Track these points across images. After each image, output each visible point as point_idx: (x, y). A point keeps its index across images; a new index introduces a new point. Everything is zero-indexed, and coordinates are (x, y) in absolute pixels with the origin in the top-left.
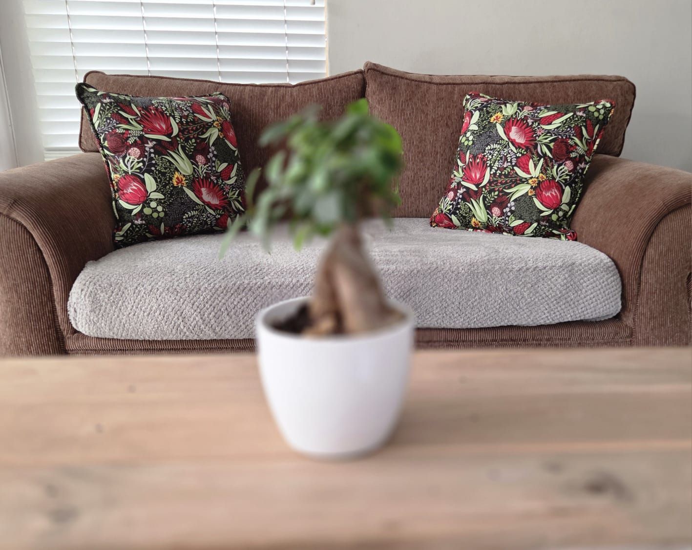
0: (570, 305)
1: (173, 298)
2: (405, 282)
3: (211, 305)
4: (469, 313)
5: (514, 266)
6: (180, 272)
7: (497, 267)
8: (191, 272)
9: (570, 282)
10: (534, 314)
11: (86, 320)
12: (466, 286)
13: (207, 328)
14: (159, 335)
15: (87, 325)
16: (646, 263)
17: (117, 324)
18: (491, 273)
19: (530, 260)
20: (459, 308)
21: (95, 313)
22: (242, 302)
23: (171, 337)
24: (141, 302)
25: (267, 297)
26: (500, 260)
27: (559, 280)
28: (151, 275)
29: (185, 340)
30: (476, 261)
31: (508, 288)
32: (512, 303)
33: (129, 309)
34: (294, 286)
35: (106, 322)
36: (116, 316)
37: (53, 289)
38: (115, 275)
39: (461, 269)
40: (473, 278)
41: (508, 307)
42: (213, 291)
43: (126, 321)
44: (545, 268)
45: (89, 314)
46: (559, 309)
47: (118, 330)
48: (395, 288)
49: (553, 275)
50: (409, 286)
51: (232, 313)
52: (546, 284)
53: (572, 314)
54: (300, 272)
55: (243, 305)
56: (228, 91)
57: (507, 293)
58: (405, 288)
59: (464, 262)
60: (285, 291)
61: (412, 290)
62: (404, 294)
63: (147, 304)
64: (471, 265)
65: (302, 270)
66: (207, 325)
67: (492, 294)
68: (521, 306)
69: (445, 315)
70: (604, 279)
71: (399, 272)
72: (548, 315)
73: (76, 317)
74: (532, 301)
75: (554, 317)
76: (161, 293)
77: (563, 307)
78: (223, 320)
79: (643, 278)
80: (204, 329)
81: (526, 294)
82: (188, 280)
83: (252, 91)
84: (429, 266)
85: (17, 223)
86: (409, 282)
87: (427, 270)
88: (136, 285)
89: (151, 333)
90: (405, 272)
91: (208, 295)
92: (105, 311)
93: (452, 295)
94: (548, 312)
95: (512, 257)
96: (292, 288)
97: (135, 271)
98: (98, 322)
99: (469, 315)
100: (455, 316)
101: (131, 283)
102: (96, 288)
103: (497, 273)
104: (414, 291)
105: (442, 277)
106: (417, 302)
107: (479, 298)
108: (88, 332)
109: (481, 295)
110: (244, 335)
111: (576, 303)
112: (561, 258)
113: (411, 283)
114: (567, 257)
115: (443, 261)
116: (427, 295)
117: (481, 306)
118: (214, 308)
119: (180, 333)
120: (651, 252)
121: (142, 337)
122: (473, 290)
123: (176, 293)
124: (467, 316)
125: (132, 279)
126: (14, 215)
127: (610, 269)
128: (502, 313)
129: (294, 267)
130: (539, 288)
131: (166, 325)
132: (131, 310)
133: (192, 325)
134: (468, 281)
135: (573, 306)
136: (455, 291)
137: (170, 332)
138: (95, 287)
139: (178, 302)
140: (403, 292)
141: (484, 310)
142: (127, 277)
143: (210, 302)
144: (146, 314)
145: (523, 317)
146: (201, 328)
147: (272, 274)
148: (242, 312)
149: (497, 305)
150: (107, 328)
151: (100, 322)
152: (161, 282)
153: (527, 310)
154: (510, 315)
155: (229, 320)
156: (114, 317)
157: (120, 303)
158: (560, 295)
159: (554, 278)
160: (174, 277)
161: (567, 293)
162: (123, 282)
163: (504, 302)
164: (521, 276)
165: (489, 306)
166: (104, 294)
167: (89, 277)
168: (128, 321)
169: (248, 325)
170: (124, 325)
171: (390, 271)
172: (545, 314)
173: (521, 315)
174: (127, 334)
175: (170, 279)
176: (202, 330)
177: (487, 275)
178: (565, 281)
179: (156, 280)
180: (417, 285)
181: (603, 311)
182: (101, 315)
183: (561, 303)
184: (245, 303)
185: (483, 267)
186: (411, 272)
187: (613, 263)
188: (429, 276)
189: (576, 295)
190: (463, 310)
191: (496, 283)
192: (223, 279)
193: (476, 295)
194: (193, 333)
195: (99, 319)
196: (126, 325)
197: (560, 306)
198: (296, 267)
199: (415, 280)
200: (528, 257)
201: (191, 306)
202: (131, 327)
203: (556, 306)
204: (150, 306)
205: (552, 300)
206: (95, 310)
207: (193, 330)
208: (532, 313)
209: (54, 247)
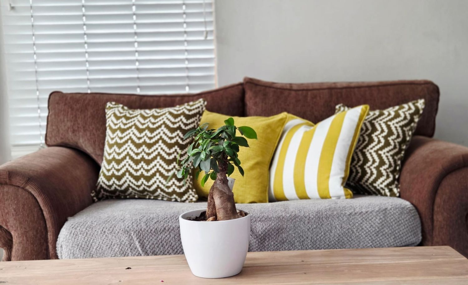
0: (386, 237)
3: (147, 241)
4: (318, 244)
5: (346, 212)
7: (335, 213)
9: (384, 221)
10: (362, 243)
11: (68, 253)
12: (315, 226)
15: (68, 256)
16: (436, 208)
18: (331, 217)
19: (357, 208)
20: (312, 241)
22: (167, 238)
26: (337, 208)
27: (377, 220)
30: (321, 209)
31: (342, 226)
32: (346, 236)
33: (97, 244)
36: (88, 249)
37: (48, 235)
39: (311, 215)
40: (320, 220)
41: (344, 239)
42: (149, 231)
44: (367, 212)
46: (378, 239)
49: (372, 217)
51: (160, 246)
52: (368, 223)
53: (388, 243)
55: (167, 240)
57: (342, 230)
59: (313, 210)
64: (317, 212)
67: (332, 231)
68: (353, 238)
69: (302, 246)
70: (407, 218)
72: (371, 244)
73: (62, 250)
74: (359, 234)
75: (376, 245)
77: (381, 238)
79: (435, 218)
81: (355, 230)
84: (290, 214)
85: (29, 192)
86: (278, 224)
87: (289, 217)
88: (102, 228)
90: (274, 218)
92: (81, 246)
93: (306, 232)
94: (371, 242)
95: (346, 206)
99: (318, 246)
100: (310, 247)
102: (77, 232)
103: (335, 217)
104: (281, 230)
105: (299, 220)
107: (324, 234)
109: (325, 232)
111: (390, 235)
112: (377, 205)
114: (382, 205)
115: (299, 210)
117: (326, 239)
118: (149, 242)
120: (438, 200)
122: (320, 229)
123: (126, 233)
124: (317, 247)
126: (28, 188)
127: (412, 212)
128: (340, 243)
130: (364, 226)
131: (119, 254)
132: (99, 244)
134: (316, 223)
135: (387, 237)
136: (308, 230)
138: (76, 230)
140: (274, 231)
141: (328, 242)
143: (147, 239)
145: (354, 246)
148: (167, 245)
149: (336, 238)
153: (357, 241)
154: (346, 245)
157: (92, 240)
158: (378, 230)
159: (373, 219)
161: (383, 228)
163: (341, 236)
164: (351, 218)
165: (331, 239)
166: (82, 235)
168: (95, 253)
170: (93, 255)
171: (264, 218)
172: (369, 243)
173: (353, 245)
177: (329, 218)
178: (381, 221)
180: (283, 226)
181: (408, 240)
183: (379, 235)
185: (326, 213)
186: (278, 218)
187: (414, 208)
188: (291, 220)
189: (389, 229)
190: (315, 243)
191: (335, 223)
192: (156, 223)
193: (322, 232)
197: (379, 238)
199: (281, 223)
200: (356, 206)
203: (376, 237)
205: (373, 233)
208: (360, 243)
209: (50, 207)
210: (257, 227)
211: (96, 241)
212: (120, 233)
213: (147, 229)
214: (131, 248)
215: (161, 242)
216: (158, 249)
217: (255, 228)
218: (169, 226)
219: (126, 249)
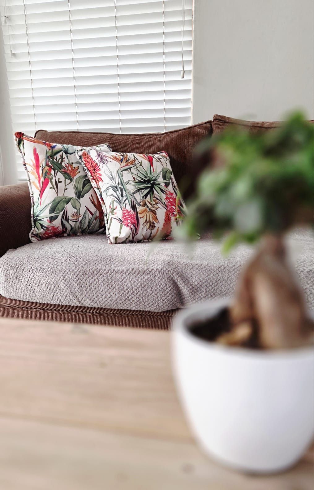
1: (53, 276)
2: (213, 275)
3: (76, 282)
6: (59, 258)
8: (66, 259)
11: (3, 287)
13: (74, 297)
14: (45, 300)
15: (3, 290)
17: (20, 291)
21: (7, 282)
22: (95, 282)
23: (52, 302)
24: (34, 277)
25: (112, 279)
28: (41, 259)
29: (61, 305)
33: (26, 281)
34: (130, 273)
35: (14, 289)
36: (19, 285)
38: (20, 259)
42: (78, 272)
43: (25, 289)
45: (4, 283)
47: (21, 294)
48: (205, 279)
50: (217, 278)
51: (88, 290)
54: (136, 263)
55: (96, 284)
56: (118, 139)
58: (214, 279)
60: (124, 276)
61: (219, 282)
62: (213, 284)
63: (37, 279)
65: (138, 261)
66: (73, 296)
71: (209, 267)
76: (46, 272)
78: (83, 294)
80: (72, 299)
82: (63, 264)
83: (134, 139)
84: (233, 264)
86: (217, 275)
87: (232, 267)
88: (31, 266)
89: (40, 298)
90: (214, 267)
91: (75, 275)
92: (12, 282)
96: (129, 274)
97: (32, 257)
98: (9, 289)
101: (28, 264)
104: (221, 282)
106: (223, 291)
108: (4, 295)
110: (97, 305)
113: (218, 276)
116: (231, 286)
118: (78, 284)
119: (58, 300)
121: (35, 300)
125: (29, 262)
129: (133, 259)
131: (49, 294)
132: (28, 282)
133: (65, 295)
137: (51, 299)
139: (56, 278)
140: (212, 282)
142: (27, 260)
143: (75, 280)
144: (36, 285)
146: (70, 297)
147: (117, 263)
148: (95, 289)
150: (14, 293)
151: (10, 289)
152: (46, 265)
155: (87, 294)
156: (18, 286)
157: (21, 277)
160: (54, 261)
162: (24, 264)
166: (12, 270)
167: (5, 259)
168: (26, 290)
169: (99, 299)
170: (24, 291)
171: (202, 266)
174: (27, 298)
175: (52, 263)
176: (71, 299)
179: (43, 263)
180: (224, 278)
182: (10, 285)
184: (97, 282)
186: (219, 268)
188: (233, 272)
194: (65, 301)
195: (9, 287)
196: (25, 292)
198: (134, 259)
199: (222, 274)
201: (64, 282)
202: (28, 293)
204: (39, 280)
206: (7, 280)
207: (65, 298)
210: (193, 276)
211: (25, 278)
212: (48, 273)
213: (75, 271)
214: (59, 288)
215: (89, 286)
216: (86, 293)
217: (191, 278)
218: (98, 270)
219: (55, 289)
